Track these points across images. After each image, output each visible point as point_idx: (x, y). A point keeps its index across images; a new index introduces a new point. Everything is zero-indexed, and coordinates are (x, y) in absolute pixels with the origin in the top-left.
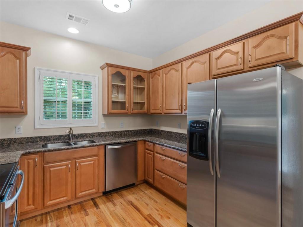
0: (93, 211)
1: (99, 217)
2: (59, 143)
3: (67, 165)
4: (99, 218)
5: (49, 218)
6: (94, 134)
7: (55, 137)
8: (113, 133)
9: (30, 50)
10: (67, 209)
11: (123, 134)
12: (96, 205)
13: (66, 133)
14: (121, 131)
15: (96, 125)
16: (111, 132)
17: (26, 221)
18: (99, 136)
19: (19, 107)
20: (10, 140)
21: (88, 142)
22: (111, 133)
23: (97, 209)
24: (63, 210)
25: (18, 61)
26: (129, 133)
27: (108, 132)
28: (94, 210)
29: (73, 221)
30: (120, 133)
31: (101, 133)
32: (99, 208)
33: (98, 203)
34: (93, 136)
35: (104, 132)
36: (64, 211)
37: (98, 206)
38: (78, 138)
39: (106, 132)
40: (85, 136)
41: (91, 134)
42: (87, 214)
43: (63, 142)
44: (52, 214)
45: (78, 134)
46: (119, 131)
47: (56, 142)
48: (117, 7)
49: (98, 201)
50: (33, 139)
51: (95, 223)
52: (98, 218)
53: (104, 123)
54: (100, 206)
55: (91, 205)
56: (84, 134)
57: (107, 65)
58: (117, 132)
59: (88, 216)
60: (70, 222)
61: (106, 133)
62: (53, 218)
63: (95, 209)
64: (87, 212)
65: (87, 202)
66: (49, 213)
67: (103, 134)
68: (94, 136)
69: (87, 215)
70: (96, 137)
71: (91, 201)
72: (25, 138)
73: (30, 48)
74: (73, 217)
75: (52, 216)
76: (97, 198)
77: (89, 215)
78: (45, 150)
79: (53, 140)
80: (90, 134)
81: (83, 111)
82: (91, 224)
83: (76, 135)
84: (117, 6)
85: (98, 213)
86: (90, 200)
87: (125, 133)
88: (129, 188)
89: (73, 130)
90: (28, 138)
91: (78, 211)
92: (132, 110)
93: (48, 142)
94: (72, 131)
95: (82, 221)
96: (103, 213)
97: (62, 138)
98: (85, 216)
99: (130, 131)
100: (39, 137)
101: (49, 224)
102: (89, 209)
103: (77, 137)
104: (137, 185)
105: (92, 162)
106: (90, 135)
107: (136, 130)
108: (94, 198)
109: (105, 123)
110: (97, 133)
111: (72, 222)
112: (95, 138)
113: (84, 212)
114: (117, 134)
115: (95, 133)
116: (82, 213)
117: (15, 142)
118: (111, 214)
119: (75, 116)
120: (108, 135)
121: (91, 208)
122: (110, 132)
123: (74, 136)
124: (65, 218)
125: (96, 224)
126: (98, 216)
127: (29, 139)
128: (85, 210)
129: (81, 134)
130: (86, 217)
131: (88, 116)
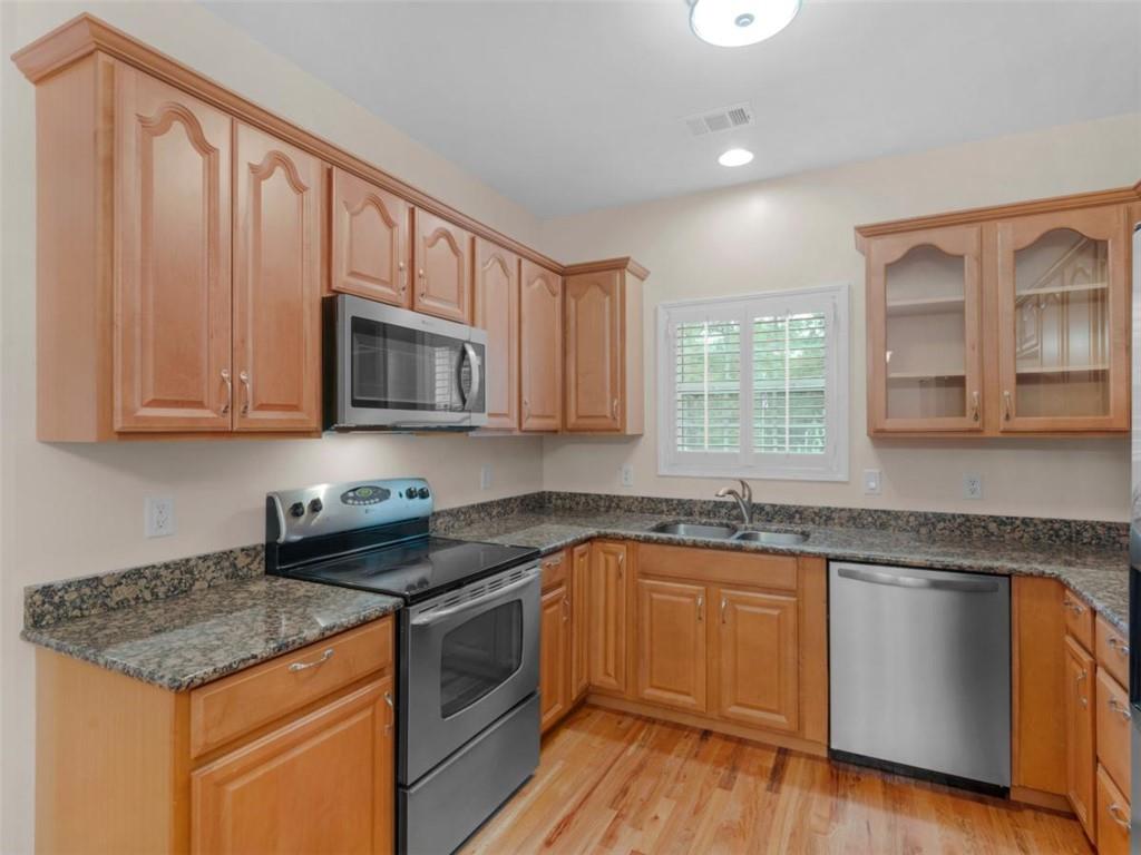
0: (752, 786)
1: (751, 813)
2: (711, 525)
3: (693, 596)
4: (748, 818)
5: (642, 734)
6: (832, 512)
7: (704, 506)
8: (922, 520)
9: (630, 263)
10: (696, 736)
11: (980, 530)
12: (777, 775)
13: (717, 495)
14: (967, 518)
15: (842, 477)
16: (911, 514)
17: (603, 713)
18: (854, 524)
19: (609, 415)
20: (610, 498)
21: (798, 539)
22: (912, 519)
23: (769, 789)
24: (686, 733)
25: (607, 299)
26: (1013, 531)
27: (896, 512)
28: (756, 786)
29: (681, 778)
30: (960, 525)
31: (860, 514)
32: (777, 791)
33: (788, 772)
34: (826, 521)
35: (876, 511)
36: (686, 737)
37: (780, 781)
38: (773, 518)
39: (884, 512)
40: (797, 516)
41: (821, 510)
42: (727, 785)
43: (721, 525)
44: (656, 728)
45: (773, 506)
46: (953, 516)
47: (704, 521)
48: (744, 24)
49: (796, 768)
50: (653, 505)
51: (725, 824)
52: (744, 817)
53: (877, 471)
54: (785, 788)
55: (760, 767)
56: (794, 510)
57: (861, 233)
58: (941, 517)
59: (726, 792)
60: (673, 775)
61: (884, 516)
62: (651, 739)
63: (763, 785)
64: (735, 778)
65: (758, 751)
66: (653, 721)
67: (871, 516)
68: (831, 522)
69: (725, 788)
70: (842, 525)
71: (774, 755)
72: (637, 499)
73: (628, 259)
74: (692, 767)
75: (654, 734)
76: (800, 755)
77: (731, 789)
78: (639, 536)
79: (701, 513)
80: (817, 511)
81: (787, 426)
82: (712, 819)
83: (767, 509)
84: (744, 20)
85: (760, 802)
86: (773, 751)
87: (993, 527)
88: (964, 797)
89: (753, 489)
90: (643, 498)
91: (715, 762)
92: (1008, 417)
93: (683, 518)
94: (749, 491)
95: (701, 794)
96: (773, 812)
97: (724, 511)
98: (720, 786)
99: (1026, 522)
100: (667, 500)
101: (632, 748)
102: (747, 772)
103: (767, 513)
104: (1019, 807)
105: (776, 612)
106: (815, 513)
107: (1067, 523)
108: (791, 750)
109: (880, 473)
110: (842, 510)
111: (677, 779)
112: (838, 528)
113: (727, 772)
114: (942, 525)
115: (836, 509)
116: (719, 773)
117: (618, 506)
118: (793, 834)
119: (772, 442)
120: (892, 522)
121: (754, 774)
122: (903, 512)
123: (757, 509)
124: (672, 756)
125: (727, 828)
126: (751, 809)
127: (645, 501)
128: (734, 769)
129: (783, 507)
130: (719, 790)
131: (817, 443)
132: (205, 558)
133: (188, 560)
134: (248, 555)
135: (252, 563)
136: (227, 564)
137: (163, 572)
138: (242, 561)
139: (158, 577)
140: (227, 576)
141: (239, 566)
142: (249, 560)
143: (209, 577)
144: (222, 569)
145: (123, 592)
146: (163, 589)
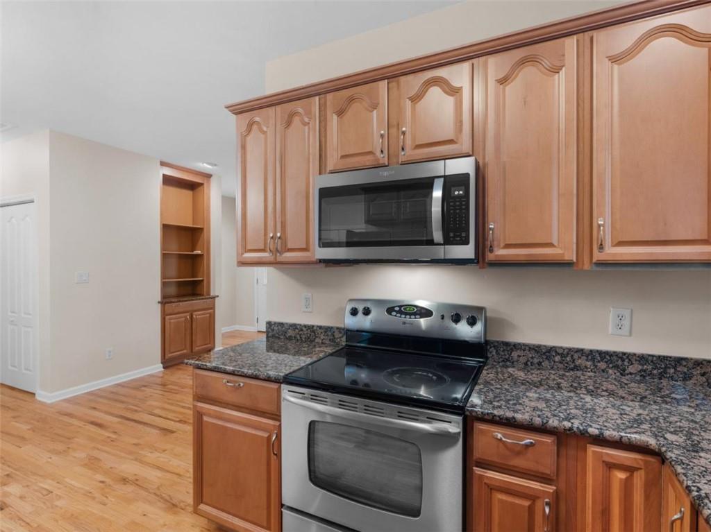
132: (320, 327)
133: (313, 326)
134: (340, 332)
135: (342, 337)
136: (330, 333)
137: (304, 329)
138: (337, 335)
139: (302, 330)
140: (330, 340)
141: (336, 336)
142: (341, 335)
143: (322, 338)
144: (327, 335)
145: (290, 333)
146: (304, 336)
